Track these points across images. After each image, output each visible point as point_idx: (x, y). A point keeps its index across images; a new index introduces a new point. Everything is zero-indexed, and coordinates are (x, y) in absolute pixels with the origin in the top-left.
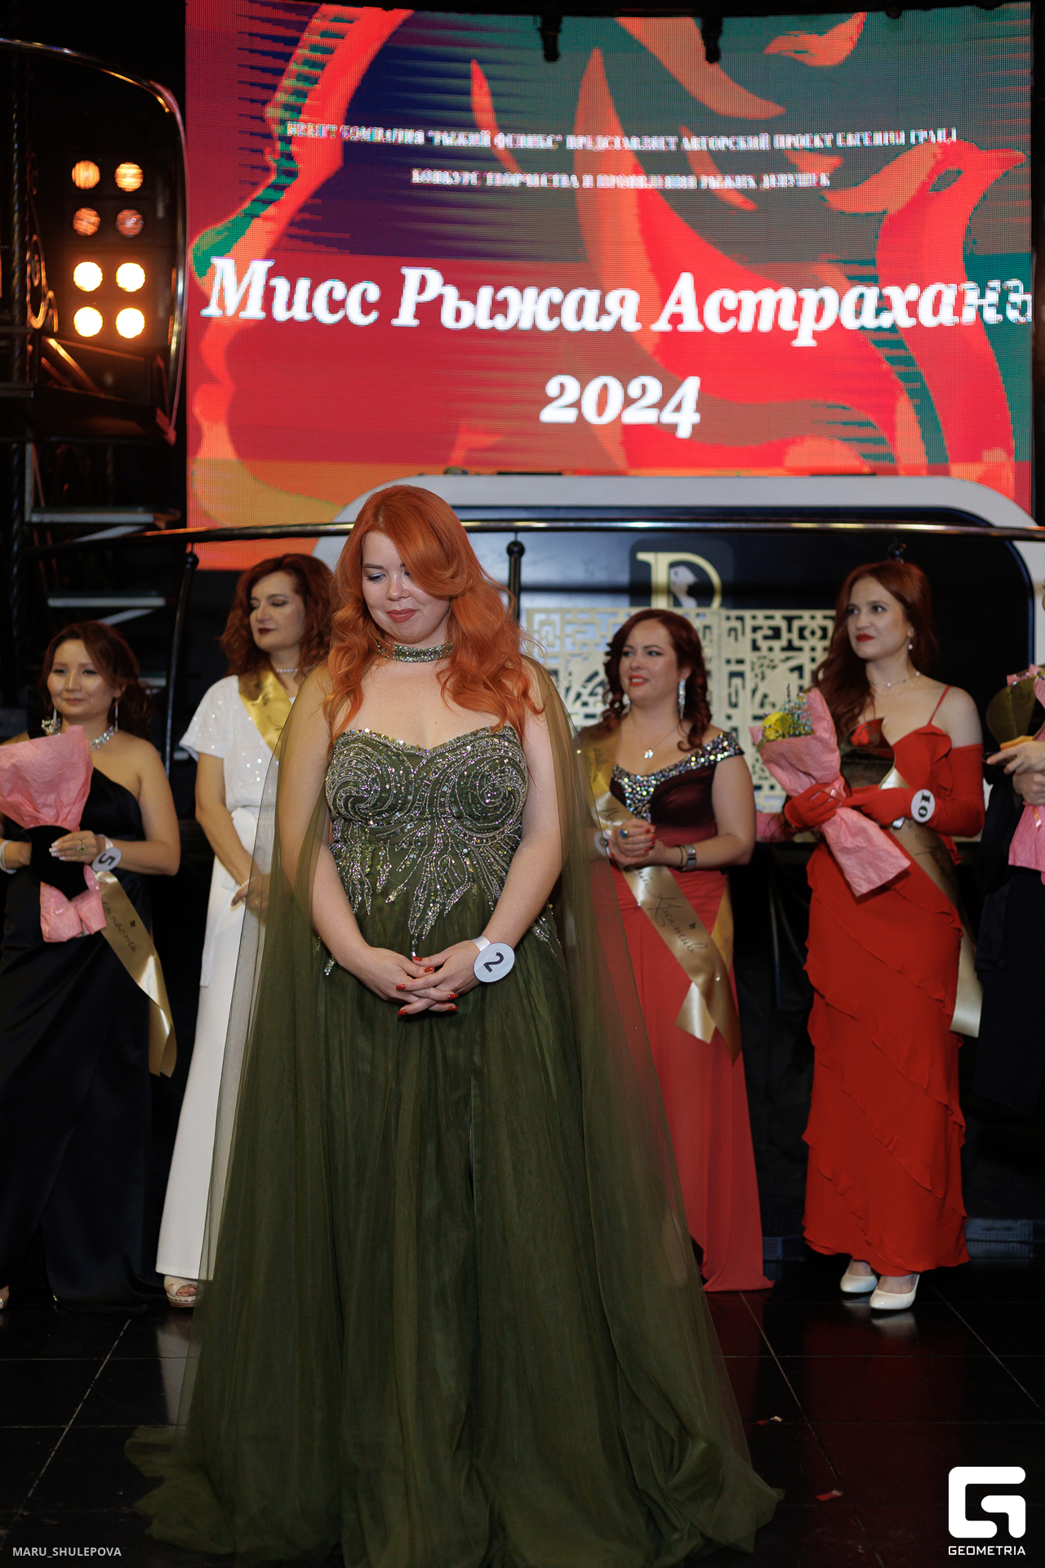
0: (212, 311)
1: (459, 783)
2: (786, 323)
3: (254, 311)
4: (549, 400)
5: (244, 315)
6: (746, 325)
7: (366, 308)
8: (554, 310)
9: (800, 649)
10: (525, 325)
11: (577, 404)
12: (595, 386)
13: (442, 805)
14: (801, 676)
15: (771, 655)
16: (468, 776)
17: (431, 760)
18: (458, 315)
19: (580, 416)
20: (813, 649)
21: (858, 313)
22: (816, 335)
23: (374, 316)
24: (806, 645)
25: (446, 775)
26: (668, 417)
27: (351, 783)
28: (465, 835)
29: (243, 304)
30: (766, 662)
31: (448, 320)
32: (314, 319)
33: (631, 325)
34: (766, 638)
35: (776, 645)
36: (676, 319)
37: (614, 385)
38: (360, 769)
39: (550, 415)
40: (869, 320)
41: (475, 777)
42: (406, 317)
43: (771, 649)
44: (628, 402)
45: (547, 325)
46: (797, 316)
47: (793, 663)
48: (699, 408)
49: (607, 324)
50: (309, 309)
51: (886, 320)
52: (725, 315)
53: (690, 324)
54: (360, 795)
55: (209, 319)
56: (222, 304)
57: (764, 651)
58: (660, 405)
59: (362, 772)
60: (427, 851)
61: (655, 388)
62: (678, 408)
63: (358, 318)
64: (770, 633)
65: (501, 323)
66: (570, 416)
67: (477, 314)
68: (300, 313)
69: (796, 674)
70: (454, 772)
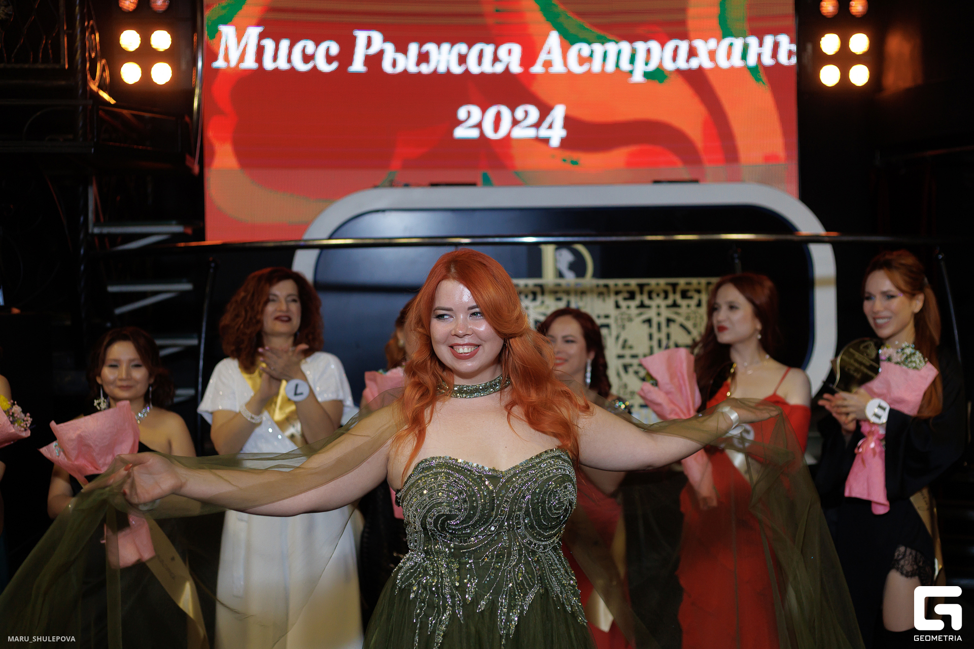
0: (220, 63)
1: (532, 500)
2: (625, 66)
3: (250, 63)
4: (459, 123)
5: (244, 66)
6: (596, 67)
7: (329, 59)
8: (462, 59)
9: (649, 307)
10: (442, 69)
11: (479, 126)
12: (492, 112)
13: (518, 517)
14: (650, 326)
15: (629, 312)
16: (539, 493)
17: (509, 480)
18: (394, 64)
19: (482, 133)
20: (658, 307)
21: (674, 59)
22: (646, 75)
23: (334, 66)
24: (653, 303)
25: (521, 492)
26: (543, 132)
27: (445, 504)
28: (535, 544)
29: (242, 59)
30: (625, 317)
31: (387, 67)
32: (293, 69)
33: (516, 69)
34: (625, 299)
35: (633, 304)
36: (548, 64)
37: (505, 111)
38: (452, 492)
39: (460, 133)
40: (682, 64)
41: (545, 493)
42: (358, 66)
43: (628, 307)
44: (515, 123)
45: (457, 70)
46: (632, 60)
47: (644, 317)
48: (566, 126)
49: (499, 68)
50: (289, 61)
51: (694, 64)
52: (582, 61)
53: (558, 68)
54: (453, 513)
55: (217, 70)
56: (226, 59)
57: (624, 309)
58: (537, 125)
59: (454, 493)
60: (507, 562)
61: (534, 113)
62: (550, 127)
63: (325, 67)
64: (626, 295)
65: (425, 69)
66: (474, 134)
67: (407, 62)
68: (283, 64)
69: (646, 326)
70: (528, 489)
